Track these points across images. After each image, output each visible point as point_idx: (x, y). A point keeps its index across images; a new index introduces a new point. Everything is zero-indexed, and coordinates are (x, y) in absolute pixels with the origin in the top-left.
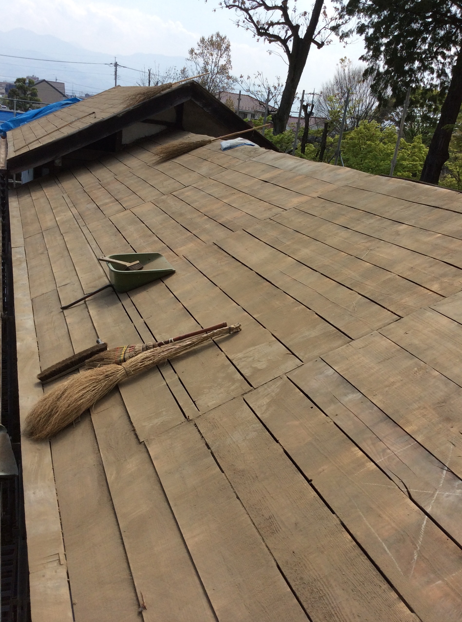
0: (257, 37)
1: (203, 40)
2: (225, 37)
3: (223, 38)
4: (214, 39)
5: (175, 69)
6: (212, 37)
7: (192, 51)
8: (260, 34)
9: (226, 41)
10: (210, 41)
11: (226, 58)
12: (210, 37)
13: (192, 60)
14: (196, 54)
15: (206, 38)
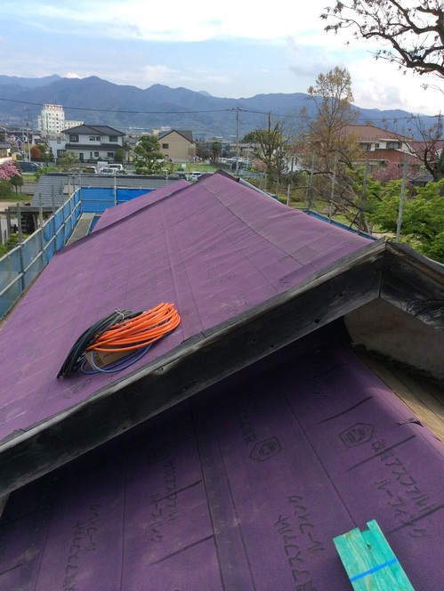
0: (404, 68)
1: (321, 77)
2: (345, 71)
3: (342, 71)
4: (333, 74)
6: (331, 72)
8: (410, 65)
9: (346, 74)
10: (329, 76)
11: (347, 92)
15: (325, 74)
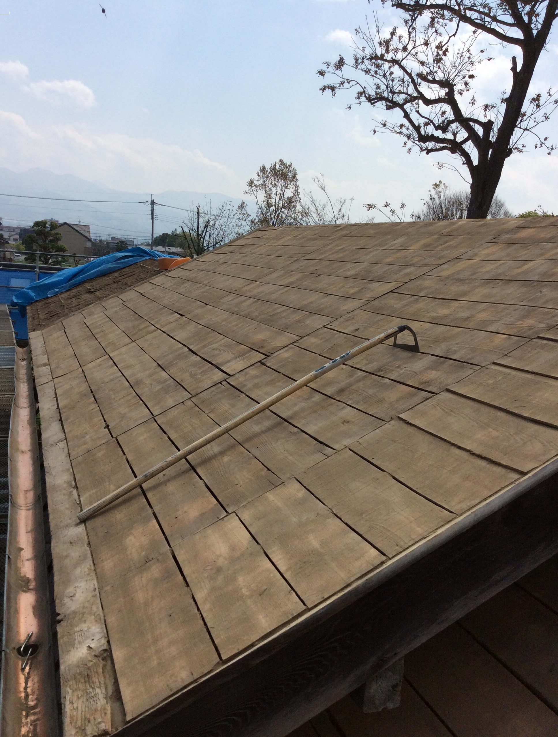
1: (263, 170)
2: (290, 165)
3: (287, 166)
4: (277, 167)
5: (230, 204)
6: (275, 165)
7: (251, 183)
9: (291, 169)
10: (273, 169)
11: (293, 189)
12: (273, 165)
13: (252, 192)
14: (256, 186)
15: (268, 167)
